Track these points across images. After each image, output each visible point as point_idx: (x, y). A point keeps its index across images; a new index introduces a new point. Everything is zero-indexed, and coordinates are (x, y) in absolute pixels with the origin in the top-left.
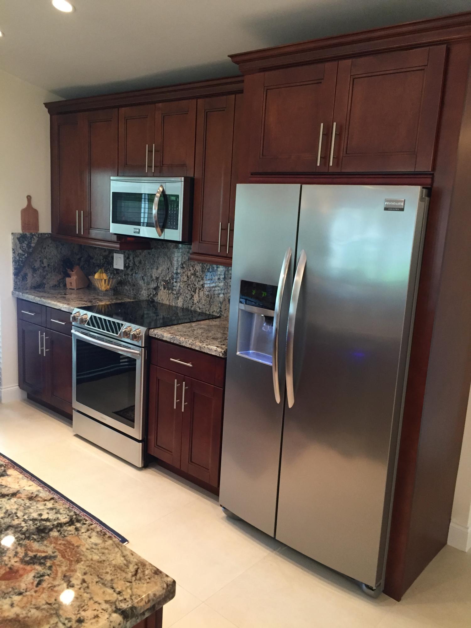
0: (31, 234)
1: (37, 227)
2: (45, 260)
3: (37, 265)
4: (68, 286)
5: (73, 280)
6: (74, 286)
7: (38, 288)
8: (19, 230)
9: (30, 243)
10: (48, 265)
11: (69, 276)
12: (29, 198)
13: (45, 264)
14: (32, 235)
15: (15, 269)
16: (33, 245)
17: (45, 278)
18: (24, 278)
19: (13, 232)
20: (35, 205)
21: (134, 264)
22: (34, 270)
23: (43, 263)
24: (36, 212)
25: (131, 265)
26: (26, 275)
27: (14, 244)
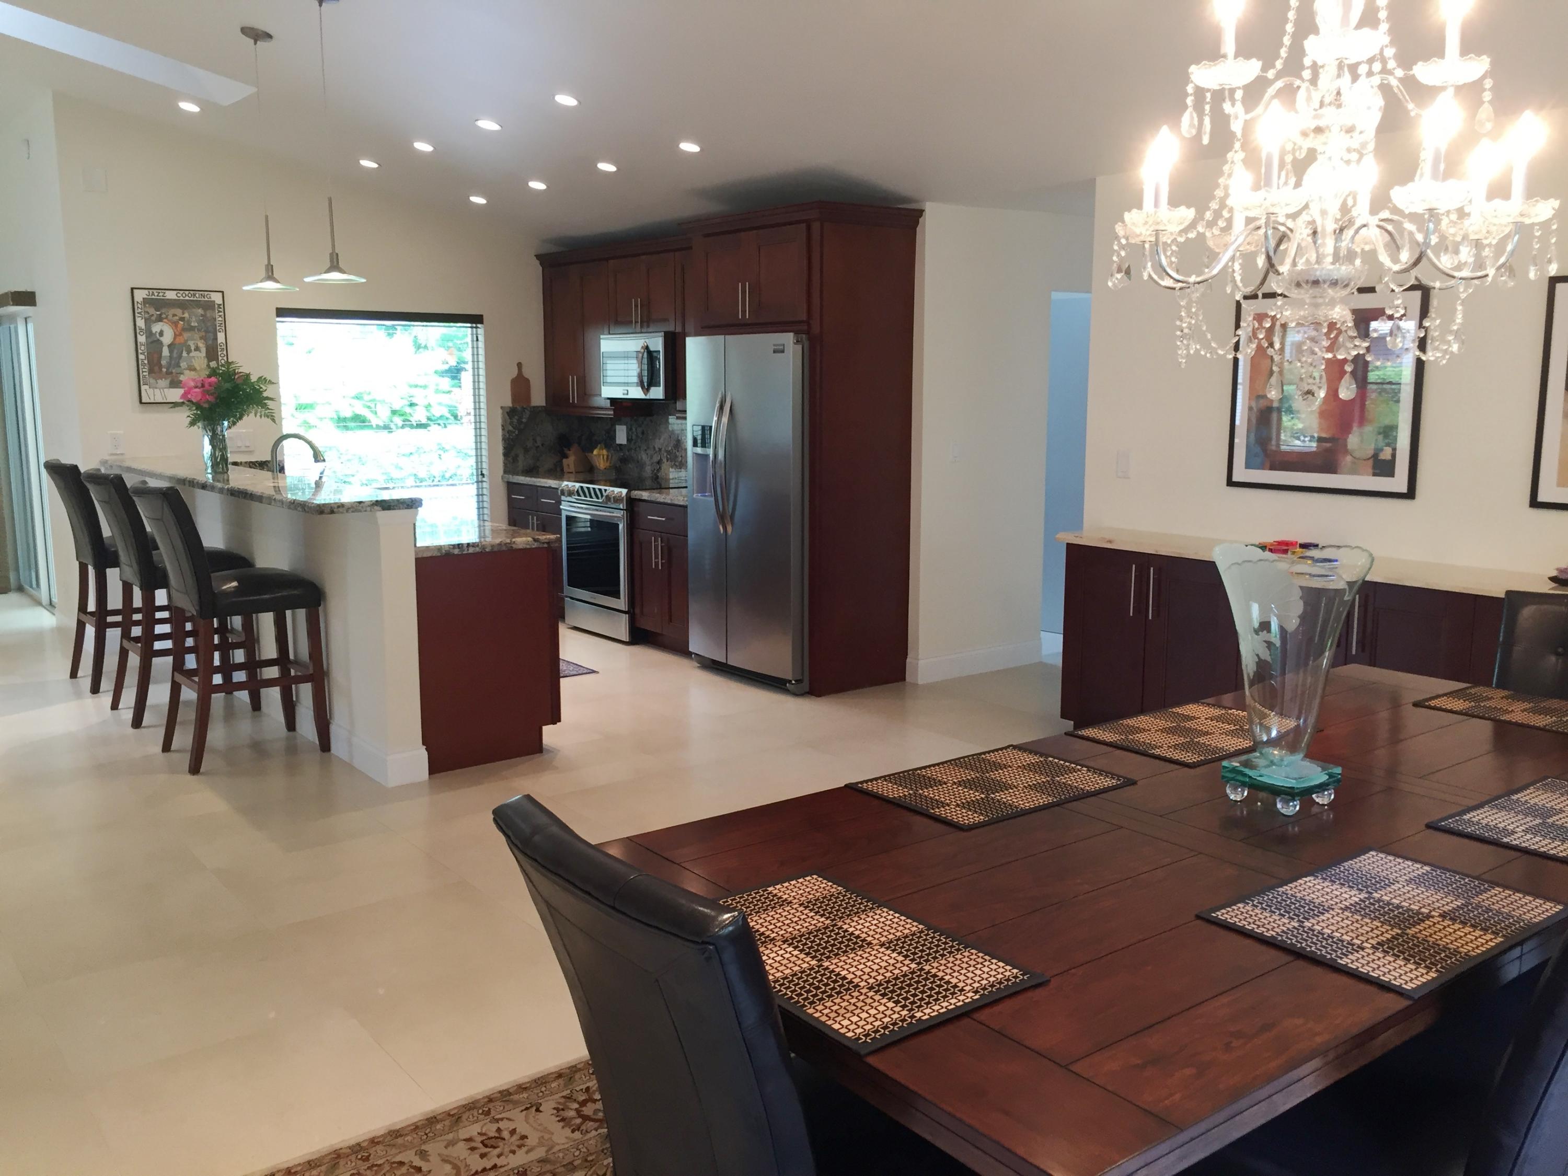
0: (523, 407)
1: (528, 398)
2: (538, 439)
3: (529, 444)
4: (566, 469)
5: (570, 462)
6: (572, 469)
7: (531, 471)
8: (508, 403)
9: (521, 418)
10: (542, 445)
11: (566, 457)
12: (519, 365)
13: (539, 443)
14: (524, 409)
15: (505, 448)
16: (524, 420)
17: (538, 460)
18: (515, 459)
19: (503, 405)
20: (526, 373)
21: (637, 436)
22: (526, 450)
23: (536, 442)
24: (527, 381)
25: (634, 437)
26: (517, 456)
27: (504, 420)
